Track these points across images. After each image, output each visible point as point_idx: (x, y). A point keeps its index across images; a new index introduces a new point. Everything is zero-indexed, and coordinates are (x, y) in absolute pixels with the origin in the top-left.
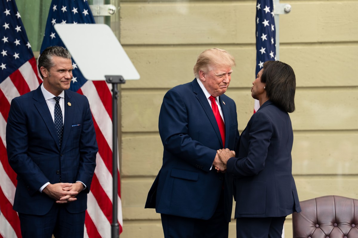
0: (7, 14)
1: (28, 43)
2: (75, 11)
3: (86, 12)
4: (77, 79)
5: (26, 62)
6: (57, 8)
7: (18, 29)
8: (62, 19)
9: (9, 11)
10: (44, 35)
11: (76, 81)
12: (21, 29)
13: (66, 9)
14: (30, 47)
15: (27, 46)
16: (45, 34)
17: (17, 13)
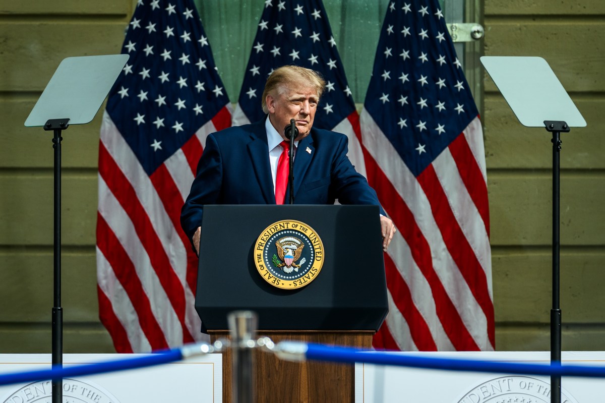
0: (314, 40)
1: (347, 87)
2: (424, 34)
3: (441, 37)
4: (425, 148)
5: (343, 119)
6: (393, 29)
7: (332, 64)
8: (403, 48)
9: (318, 35)
10: (372, 75)
11: (424, 151)
12: (336, 64)
13: (409, 31)
14: (350, 95)
15: (346, 93)
16: (373, 73)
17: (330, 39)
